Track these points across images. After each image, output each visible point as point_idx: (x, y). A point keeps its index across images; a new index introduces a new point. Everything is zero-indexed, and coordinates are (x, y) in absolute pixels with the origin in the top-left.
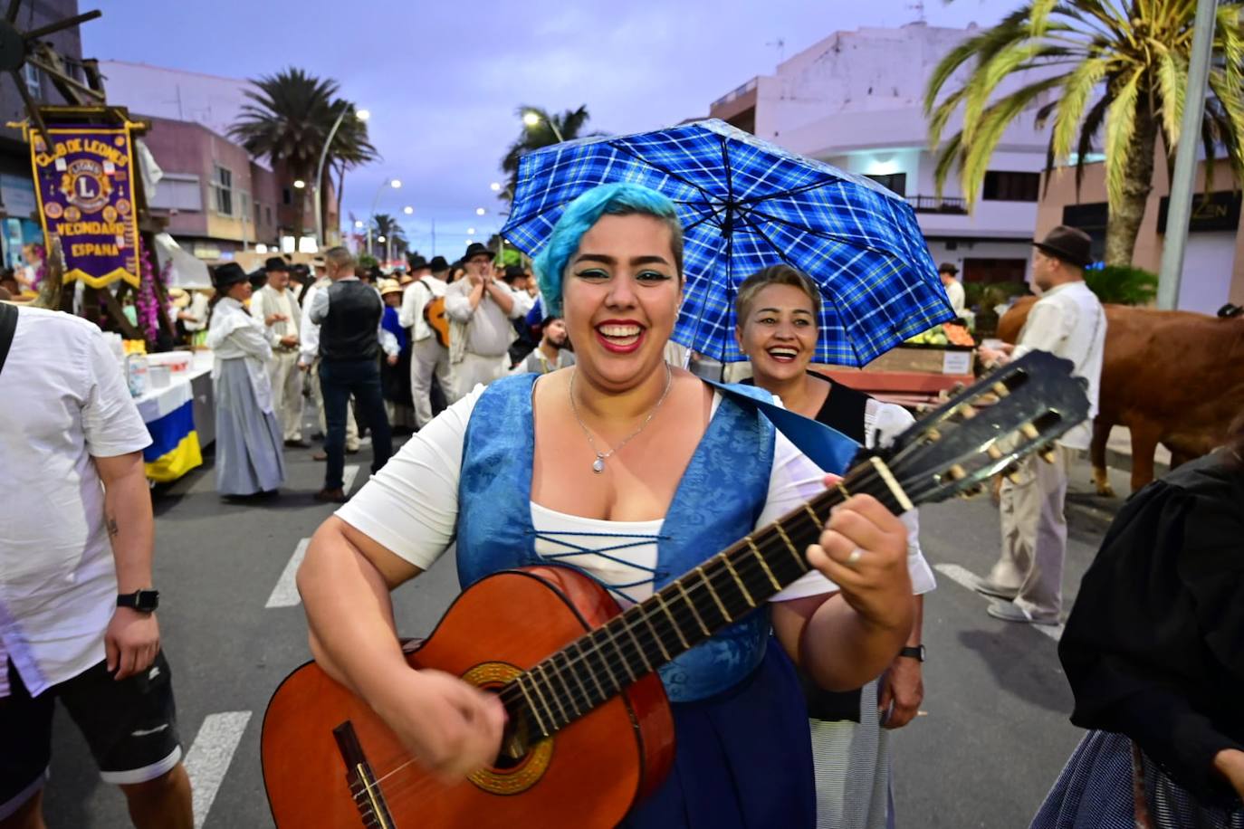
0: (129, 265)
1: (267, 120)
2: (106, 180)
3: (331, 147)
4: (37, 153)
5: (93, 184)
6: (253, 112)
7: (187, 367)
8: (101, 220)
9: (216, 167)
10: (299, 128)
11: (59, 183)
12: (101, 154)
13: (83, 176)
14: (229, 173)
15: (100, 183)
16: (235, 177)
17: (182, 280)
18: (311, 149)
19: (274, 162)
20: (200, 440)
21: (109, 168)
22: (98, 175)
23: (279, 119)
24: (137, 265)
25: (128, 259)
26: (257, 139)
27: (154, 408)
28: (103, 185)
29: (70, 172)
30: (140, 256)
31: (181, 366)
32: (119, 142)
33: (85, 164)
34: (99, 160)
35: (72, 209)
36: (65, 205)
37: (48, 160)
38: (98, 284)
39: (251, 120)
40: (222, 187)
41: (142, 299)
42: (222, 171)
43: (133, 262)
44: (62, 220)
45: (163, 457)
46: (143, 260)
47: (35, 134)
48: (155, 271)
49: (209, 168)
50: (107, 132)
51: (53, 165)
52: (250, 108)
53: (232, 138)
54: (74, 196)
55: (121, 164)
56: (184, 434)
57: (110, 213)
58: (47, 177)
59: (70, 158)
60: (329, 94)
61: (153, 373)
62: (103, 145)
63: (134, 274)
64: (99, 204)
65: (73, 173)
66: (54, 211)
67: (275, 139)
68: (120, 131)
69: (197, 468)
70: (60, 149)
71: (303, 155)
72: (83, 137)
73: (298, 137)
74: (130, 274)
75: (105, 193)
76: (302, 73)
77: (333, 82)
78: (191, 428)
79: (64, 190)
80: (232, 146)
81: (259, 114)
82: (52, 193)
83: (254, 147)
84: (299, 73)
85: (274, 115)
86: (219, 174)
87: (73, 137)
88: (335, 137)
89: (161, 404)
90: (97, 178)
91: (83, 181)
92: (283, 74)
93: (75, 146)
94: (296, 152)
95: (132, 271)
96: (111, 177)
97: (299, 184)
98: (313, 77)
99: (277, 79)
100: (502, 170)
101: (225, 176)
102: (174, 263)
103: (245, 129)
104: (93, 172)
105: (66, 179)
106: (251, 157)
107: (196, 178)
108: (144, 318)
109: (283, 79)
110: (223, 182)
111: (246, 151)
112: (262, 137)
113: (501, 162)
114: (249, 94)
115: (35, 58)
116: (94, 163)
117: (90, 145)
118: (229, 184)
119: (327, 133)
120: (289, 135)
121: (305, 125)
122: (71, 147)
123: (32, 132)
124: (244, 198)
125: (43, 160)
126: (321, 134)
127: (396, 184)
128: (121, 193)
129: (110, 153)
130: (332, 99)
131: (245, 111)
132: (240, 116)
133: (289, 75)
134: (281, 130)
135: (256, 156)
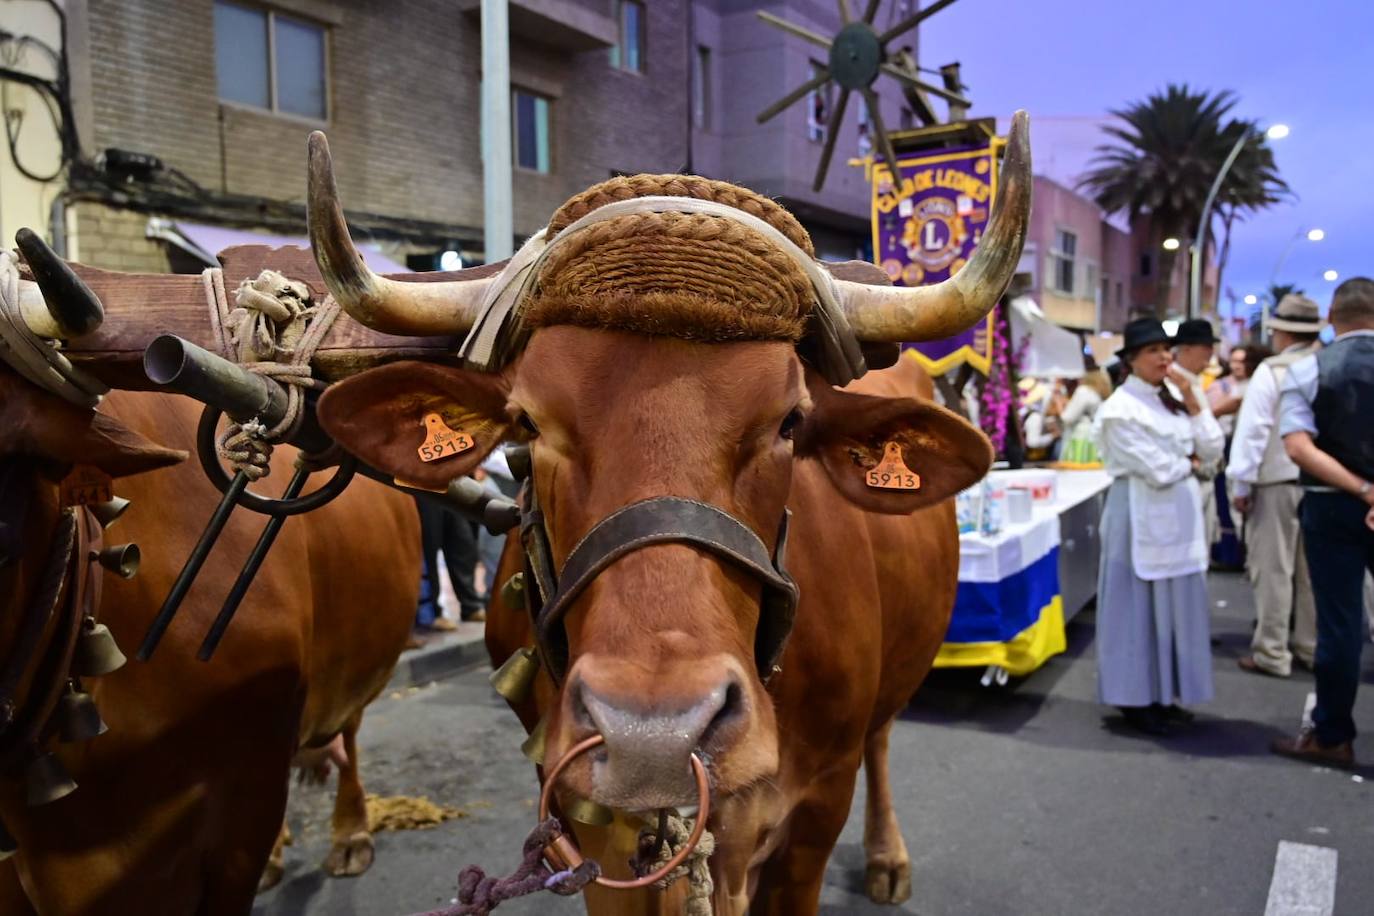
0: (978, 341)
1: (1130, 160)
2: (959, 223)
3: (1223, 187)
4: (880, 195)
5: (942, 231)
6: (1112, 153)
7: (1051, 494)
9: (1058, 231)
10: (1174, 165)
11: (901, 233)
12: (956, 187)
13: (931, 221)
14: (1073, 237)
15: (950, 228)
16: (1080, 245)
17: (1043, 364)
18: (1190, 194)
19: (1134, 218)
20: (1066, 610)
21: (965, 206)
22: (949, 217)
23: (1147, 158)
24: (989, 342)
25: (979, 333)
26: (1113, 189)
27: (1013, 555)
28: (955, 230)
29: (915, 217)
30: (994, 328)
31: (1042, 492)
32: (981, 168)
33: (936, 204)
34: (952, 195)
35: (912, 267)
36: (906, 261)
37: (891, 204)
38: (935, 369)
39: (1107, 164)
40: (1064, 256)
41: (990, 391)
42: (1066, 235)
43: (984, 337)
45: (1021, 636)
46: (997, 334)
47: (882, 170)
48: (1008, 352)
49: (1050, 233)
50: (967, 155)
51: (896, 209)
52: (1106, 148)
53: (1082, 191)
54: (918, 248)
55: (981, 199)
56: (1047, 601)
58: (889, 227)
59: (917, 198)
60: (1221, 113)
61: (1012, 499)
62: (960, 175)
63: (984, 355)
64: (947, 258)
65: (920, 218)
66: (891, 270)
67: (1139, 186)
68: (983, 153)
69: (1058, 656)
70: (909, 186)
71: (1177, 203)
72: (934, 167)
73: (1172, 179)
74: (977, 355)
75: (956, 242)
76: (1185, 89)
78: (1055, 591)
79: (906, 242)
80: (1081, 200)
81: (1120, 154)
82: (892, 248)
83: (1107, 201)
84: (1179, 89)
85: (1140, 153)
86: (1060, 240)
87: (922, 169)
88: (1230, 174)
89: (1025, 547)
90: (947, 221)
91: (930, 228)
92: (1155, 94)
93: (924, 181)
94: (1167, 202)
95: (981, 350)
96: (966, 218)
97: (1171, 244)
98: (1200, 93)
99: (1148, 103)
101: (1068, 242)
102: (1033, 341)
103: (1098, 178)
104: (944, 214)
105: (910, 227)
106: (1103, 214)
107: (1032, 247)
108: (989, 419)
109: (1157, 102)
110: (1065, 250)
111: (1097, 207)
112: (1120, 186)
114: (1109, 130)
115: (891, 67)
116: (946, 201)
117: (943, 177)
118: (1072, 252)
119: (1218, 168)
120: (1160, 177)
121: (1183, 162)
122: (920, 182)
123: (877, 167)
124: (1090, 269)
125: (885, 204)
126: (1207, 169)
127: (1316, 235)
129: (968, 184)
130: (1224, 121)
131: (1100, 154)
132: (1095, 161)
133: (1165, 94)
134: (1148, 173)
135: (1110, 212)
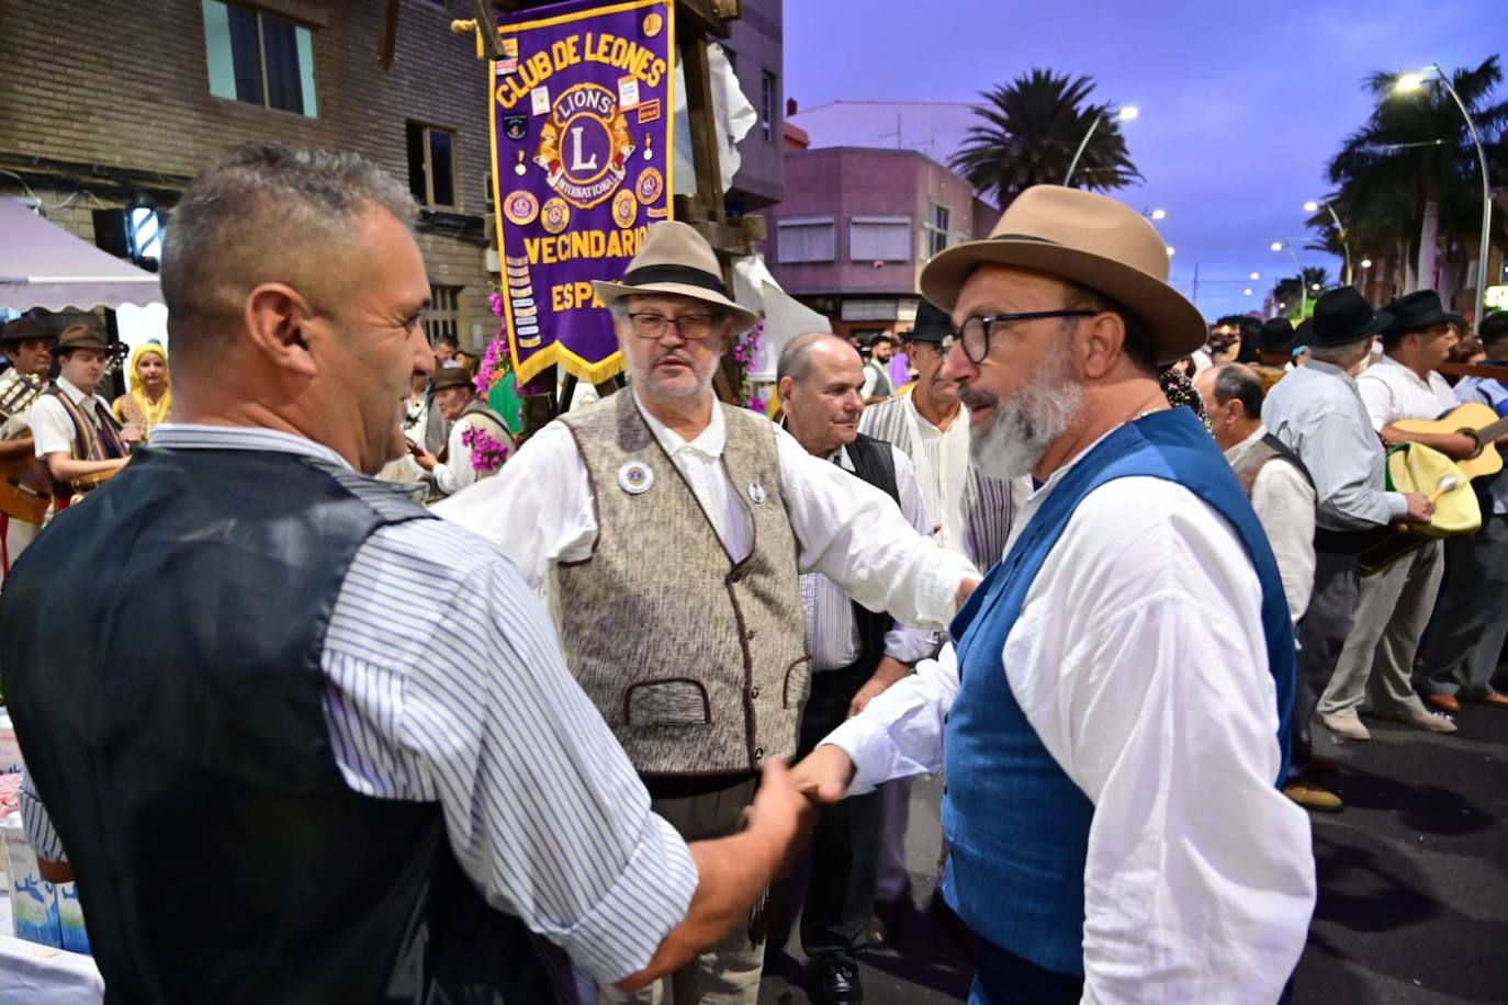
1: (999, 141)
2: (621, 123)
6: (982, 134)
8: (609, 226)
9: (932, 205)
10: (1037, 146)
11: (532, 143)
12: (616, 62)
13: (578, 122)
14: (947, 212)
15: (609, 135)
16: (954, 217)
19: (1003, 196)
21: (629, 95)
22: (606, 115)
23: (1014, 140)
26: (984, 168)
28: (616, 139)
29: (555, 116)
33: (584, 91)
34: (609, 77)
37: (518, 94)
39: (978, 144)
40: (937, 230)
42: (939, 209)
44: (535, 229)
49: (924, 207)
51: (525, 103)
52: (978, 130)
53: (956, 169)
54: (560, 171)
55: (653, 81)
57: (624, 207)
58: (515, 133)
59: (557, 83)
60: (1078, 100)
62: (620, 42)
64: (606, 186)
65: (561, 117)
66: (521, 206)
70: (541, 65)
72: (586, 27)
73: (1036, 159)
75: (619, 157)
76: (1048, 73)
77: (1090, 78)
79: (543, 160)
80: (954, 177)
81: (990, 135)
82: (521, 169)
83: (979, 179)
84: (1044, 73)
85: (1008, 134)
86: (934, 214)
87: (567, 31)
88: (1085, 152)
90: (603, 122)
91: (578, 135)
92: (1022, 78)
93: (567, 53)
96: (631, 115)
98: (1061, 78)
99: (1015, 86)
100: (1328, 180)
101: (942, 217)
103: (970, 158)
104: (597, 110)
105: (548, 132)
106: (975, 192)
107: (907, 220)
109: (1023, 85)
110: (939, 226)
111: (970, 184)
112: (991, 163)
113: (1328, 167)
114: (980, 112)
116: (601, 87)
117: (595, 46)
118: (946, 227)
119: (1075, 148)
120: (1025, 157)
121: (1045, 142)
122: (561, 55)
125: (508, 94)
126: (1065, 149)
127: (1159, 214)
128: (648, 155)
129: (633, 58)
130: (1082, 107)
131: (973, 135)
132: (967, 141)
133: (1031, 78)
134: (1015, 152)
135: (982, 191)
